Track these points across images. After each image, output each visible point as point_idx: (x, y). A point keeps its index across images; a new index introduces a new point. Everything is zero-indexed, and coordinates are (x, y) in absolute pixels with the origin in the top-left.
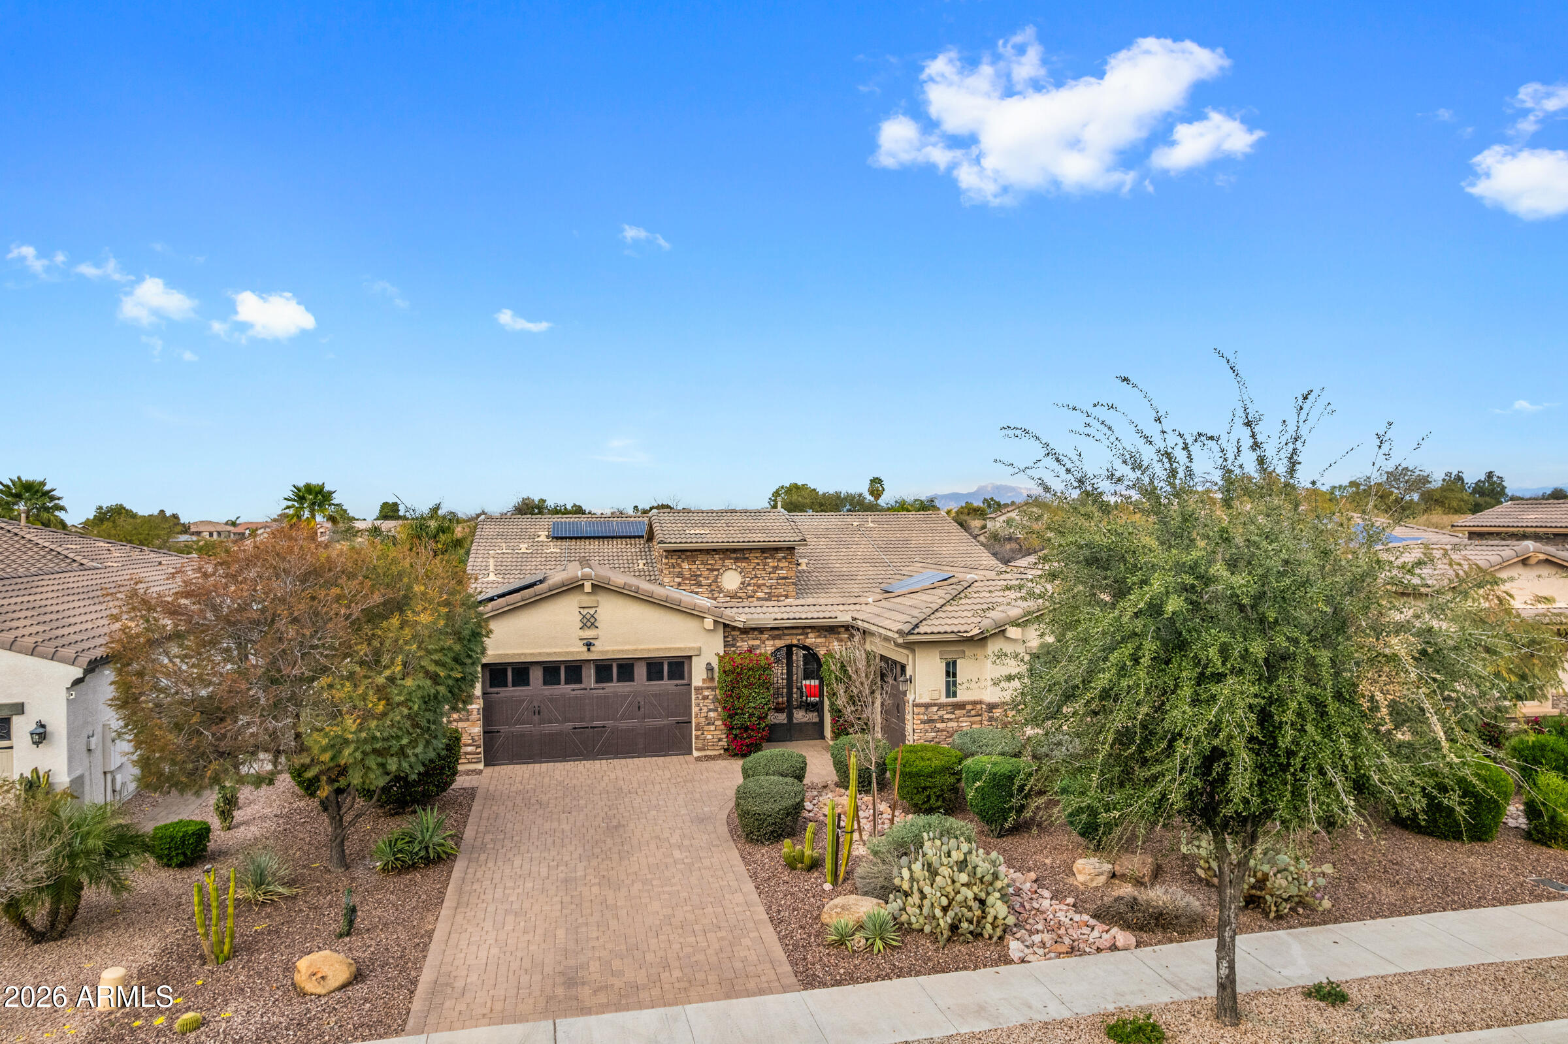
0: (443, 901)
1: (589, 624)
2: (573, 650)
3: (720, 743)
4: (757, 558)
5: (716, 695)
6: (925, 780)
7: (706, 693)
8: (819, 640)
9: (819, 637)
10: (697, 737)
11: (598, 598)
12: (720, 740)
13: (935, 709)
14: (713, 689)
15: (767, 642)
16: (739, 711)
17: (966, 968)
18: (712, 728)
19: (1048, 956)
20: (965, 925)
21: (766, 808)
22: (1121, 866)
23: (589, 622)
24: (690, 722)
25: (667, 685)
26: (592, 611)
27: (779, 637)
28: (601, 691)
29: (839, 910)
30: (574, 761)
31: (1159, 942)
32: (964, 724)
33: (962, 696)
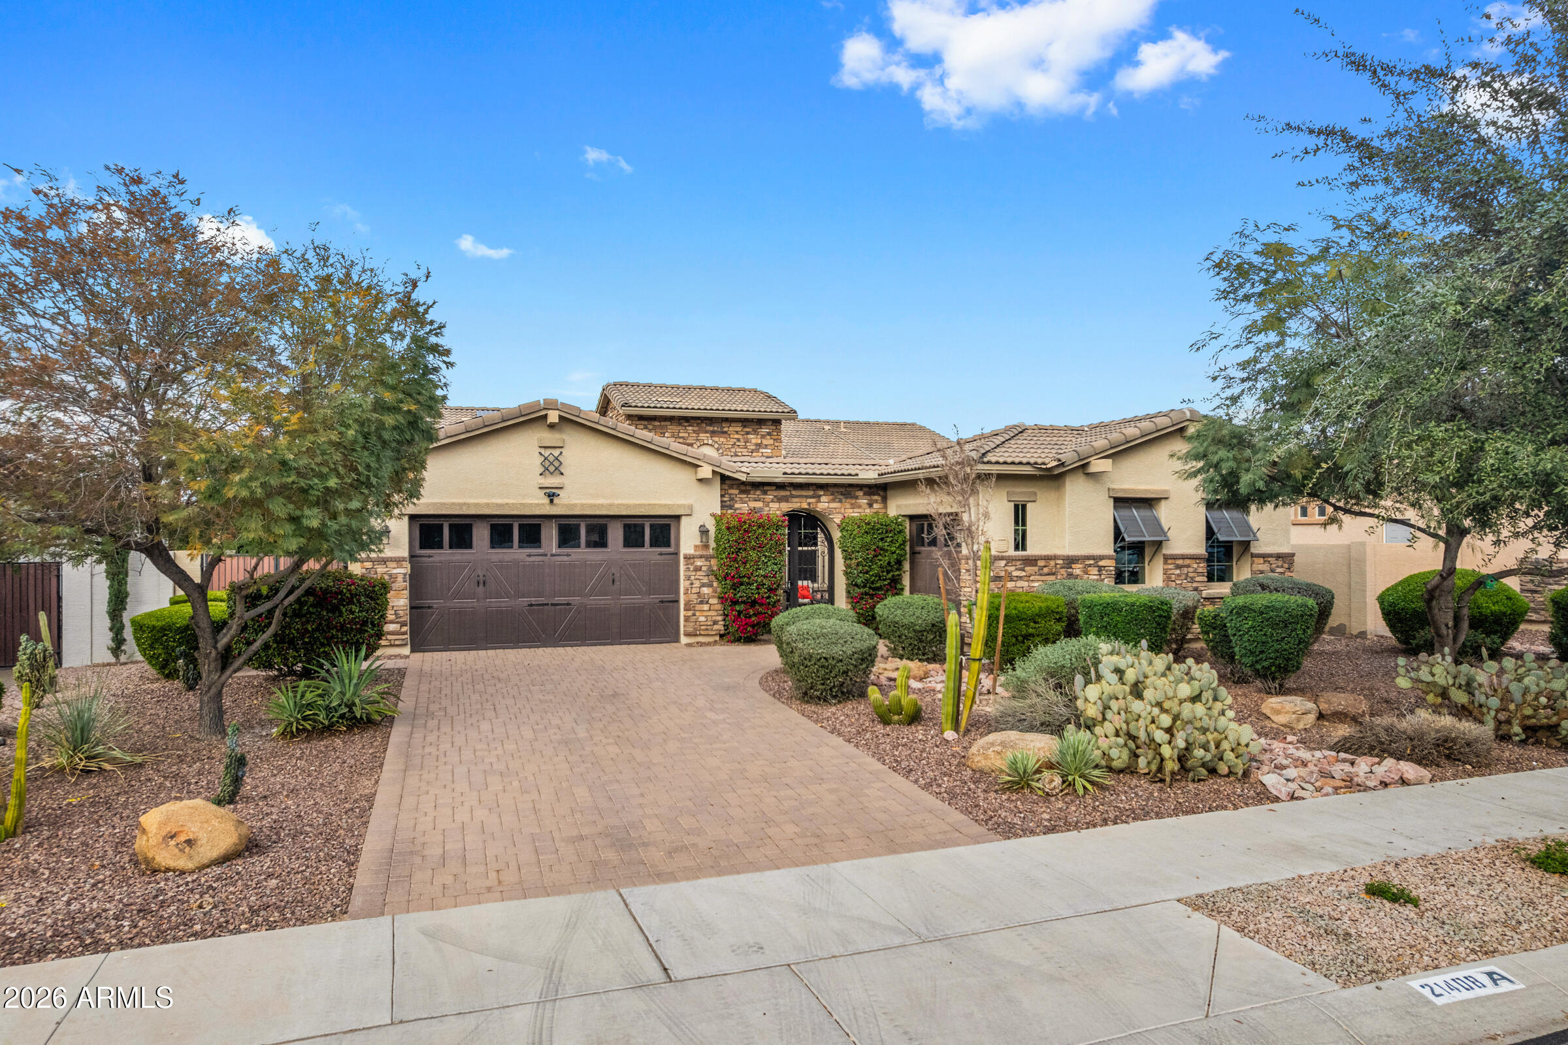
0: (382, 764)
1: (552, 469)
2: (532, 502)
3: (716, 627)
4: (737, 432)
5: (710, 566)
6: (1027, 626)
7: (699, 563)
8: (833, 505)
9: (833, 501)
10: (687, 619)
11: (564, 436)
12: (715, 623)
13: (1003, 563)
14: (708, 558)
15: (771, 505)
16: (745, 579)
17: (1225, 808)
18: (706, 607)
19: (1324, 791)
20: (1199, 753)
21: (836, 650)
22: (1329, 702)
23: (552, 466)
24: (677, 601)
25: (648, 553)
26: (556, 453)
27: (785, 499)
28: (566, 558)
29: (998, 748)
30: (530, 647)
31: (1455, 777)
32: (1036, 584)
33: (1032, 550)
